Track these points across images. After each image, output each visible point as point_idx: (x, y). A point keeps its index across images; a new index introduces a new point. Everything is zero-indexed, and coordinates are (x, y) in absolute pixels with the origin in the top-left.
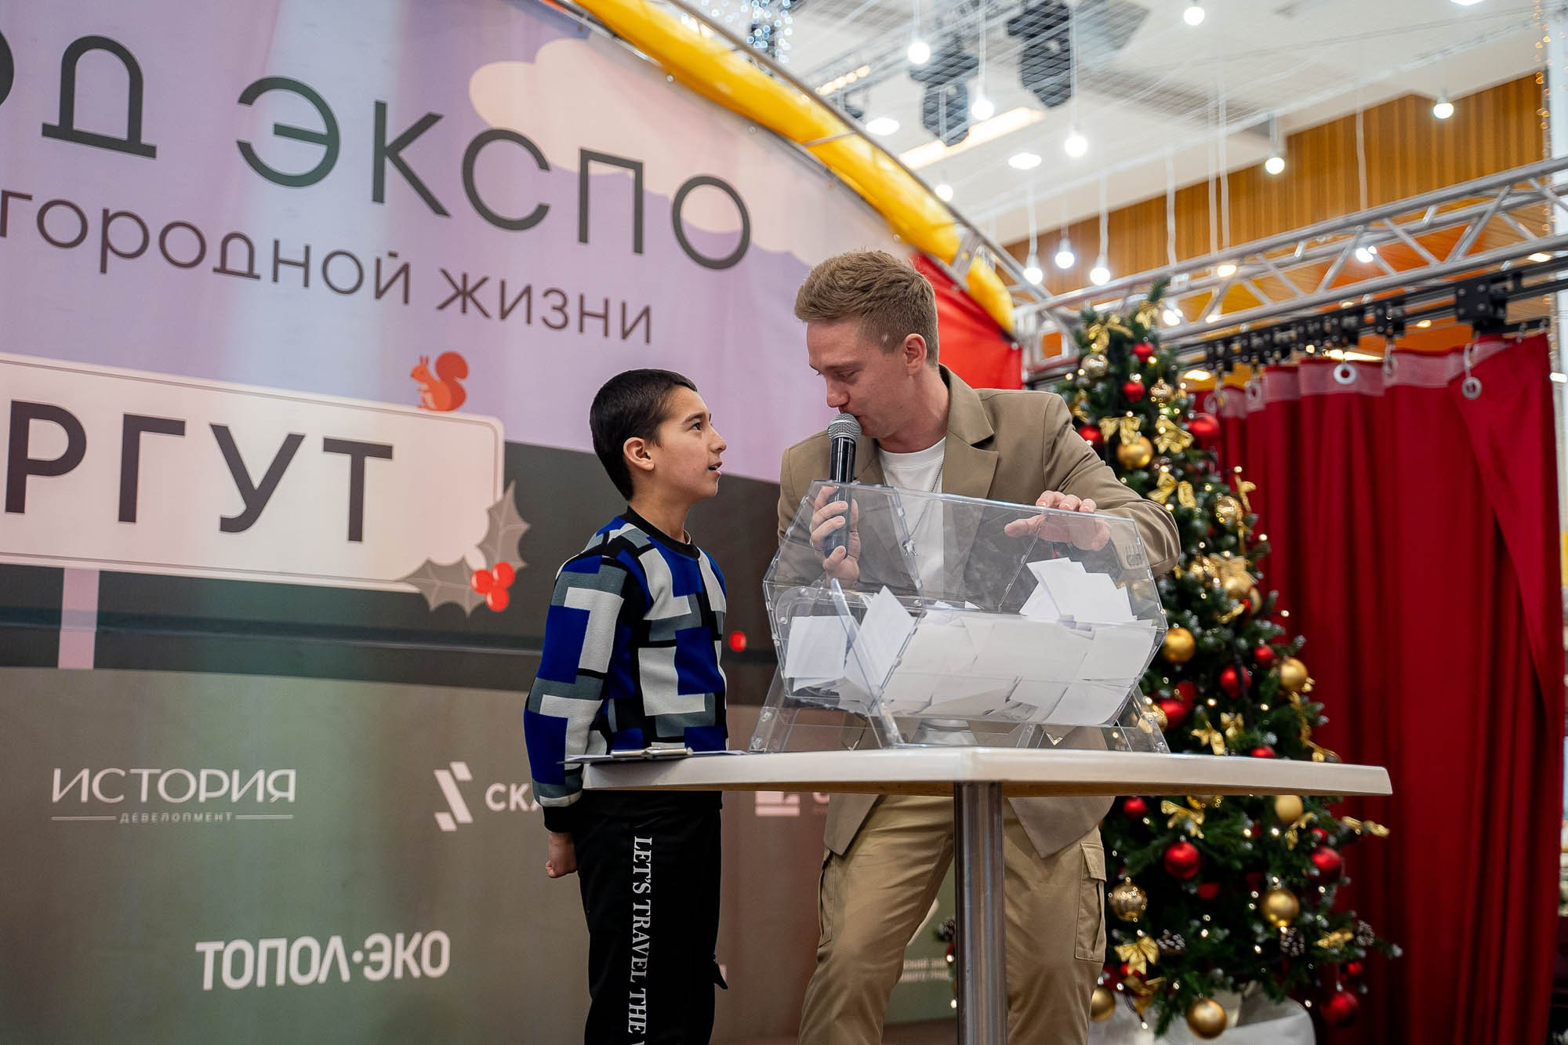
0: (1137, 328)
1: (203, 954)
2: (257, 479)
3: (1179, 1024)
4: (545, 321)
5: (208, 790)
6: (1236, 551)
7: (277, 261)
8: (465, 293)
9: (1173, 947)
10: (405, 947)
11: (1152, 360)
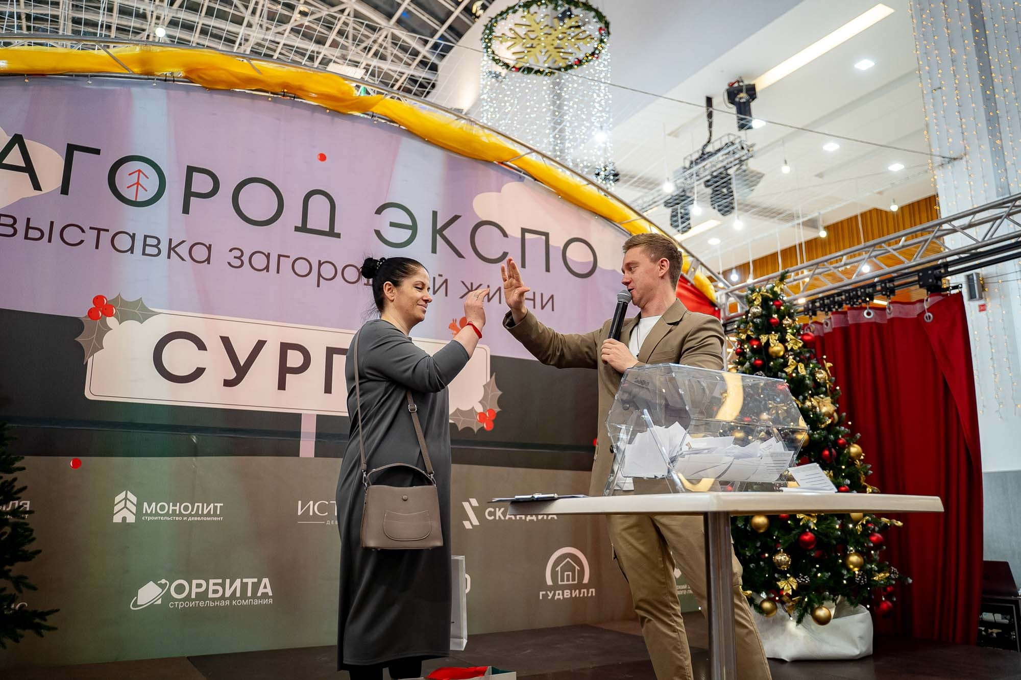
0: (774, 293)
3: (808, 618)
6: (826, 394)
9: (805, 582)
11: (782, 308)
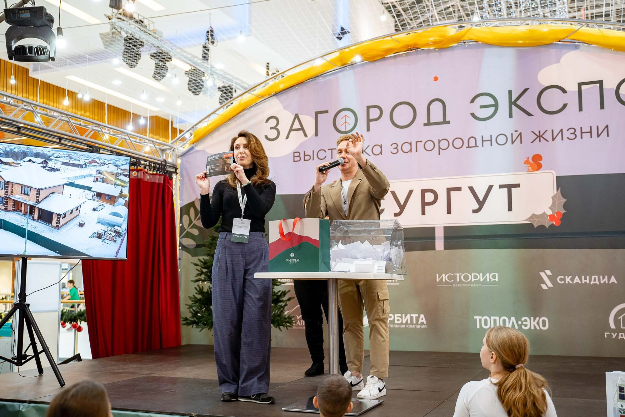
1: (476, 319)
2: (481, 199)
4: (568, 138)
5: (474, 279)
7: (483, 141)
8: (540, 136)
10: (534, 321)
